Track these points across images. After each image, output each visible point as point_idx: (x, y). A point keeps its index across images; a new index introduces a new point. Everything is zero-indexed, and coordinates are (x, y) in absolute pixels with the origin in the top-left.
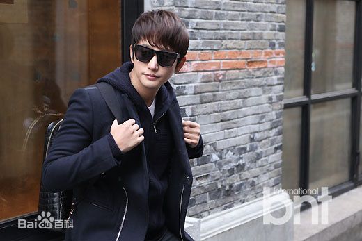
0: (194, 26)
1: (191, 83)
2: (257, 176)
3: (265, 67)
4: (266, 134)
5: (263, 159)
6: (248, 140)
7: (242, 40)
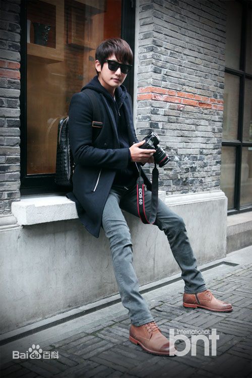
0: (165, 73)
1: (162, 108)
2: (204, 177)
3: (211, 109)
4: (211, 151)
5: (208, 167)
6: (198, 153)
7: (196, 88)
